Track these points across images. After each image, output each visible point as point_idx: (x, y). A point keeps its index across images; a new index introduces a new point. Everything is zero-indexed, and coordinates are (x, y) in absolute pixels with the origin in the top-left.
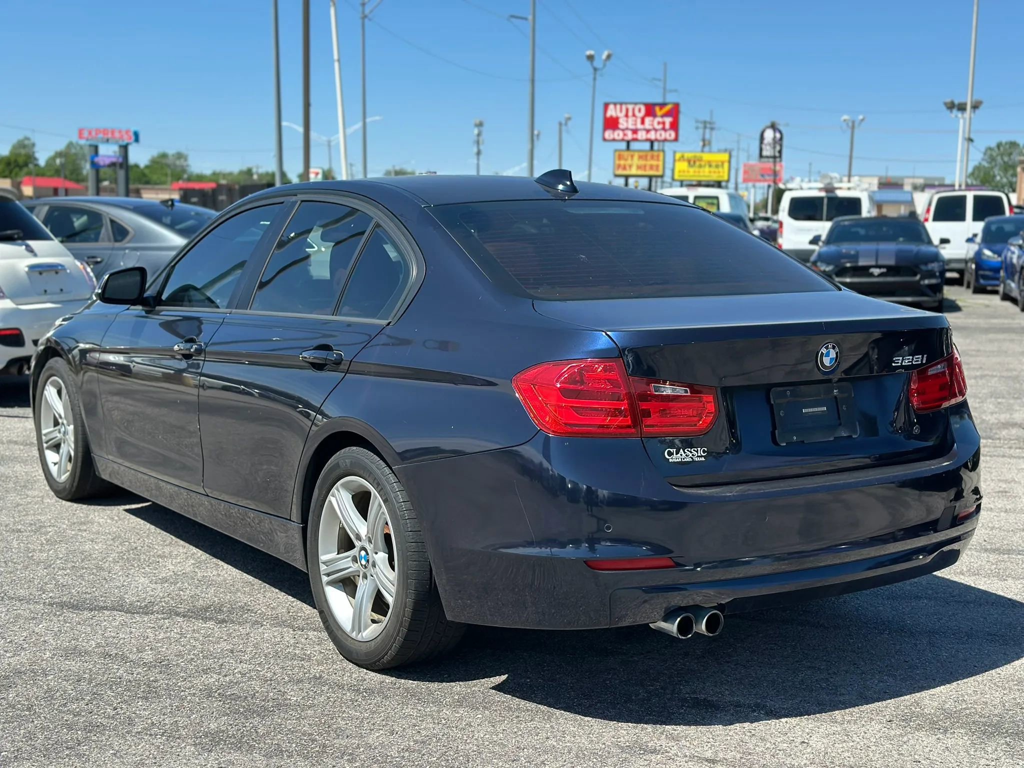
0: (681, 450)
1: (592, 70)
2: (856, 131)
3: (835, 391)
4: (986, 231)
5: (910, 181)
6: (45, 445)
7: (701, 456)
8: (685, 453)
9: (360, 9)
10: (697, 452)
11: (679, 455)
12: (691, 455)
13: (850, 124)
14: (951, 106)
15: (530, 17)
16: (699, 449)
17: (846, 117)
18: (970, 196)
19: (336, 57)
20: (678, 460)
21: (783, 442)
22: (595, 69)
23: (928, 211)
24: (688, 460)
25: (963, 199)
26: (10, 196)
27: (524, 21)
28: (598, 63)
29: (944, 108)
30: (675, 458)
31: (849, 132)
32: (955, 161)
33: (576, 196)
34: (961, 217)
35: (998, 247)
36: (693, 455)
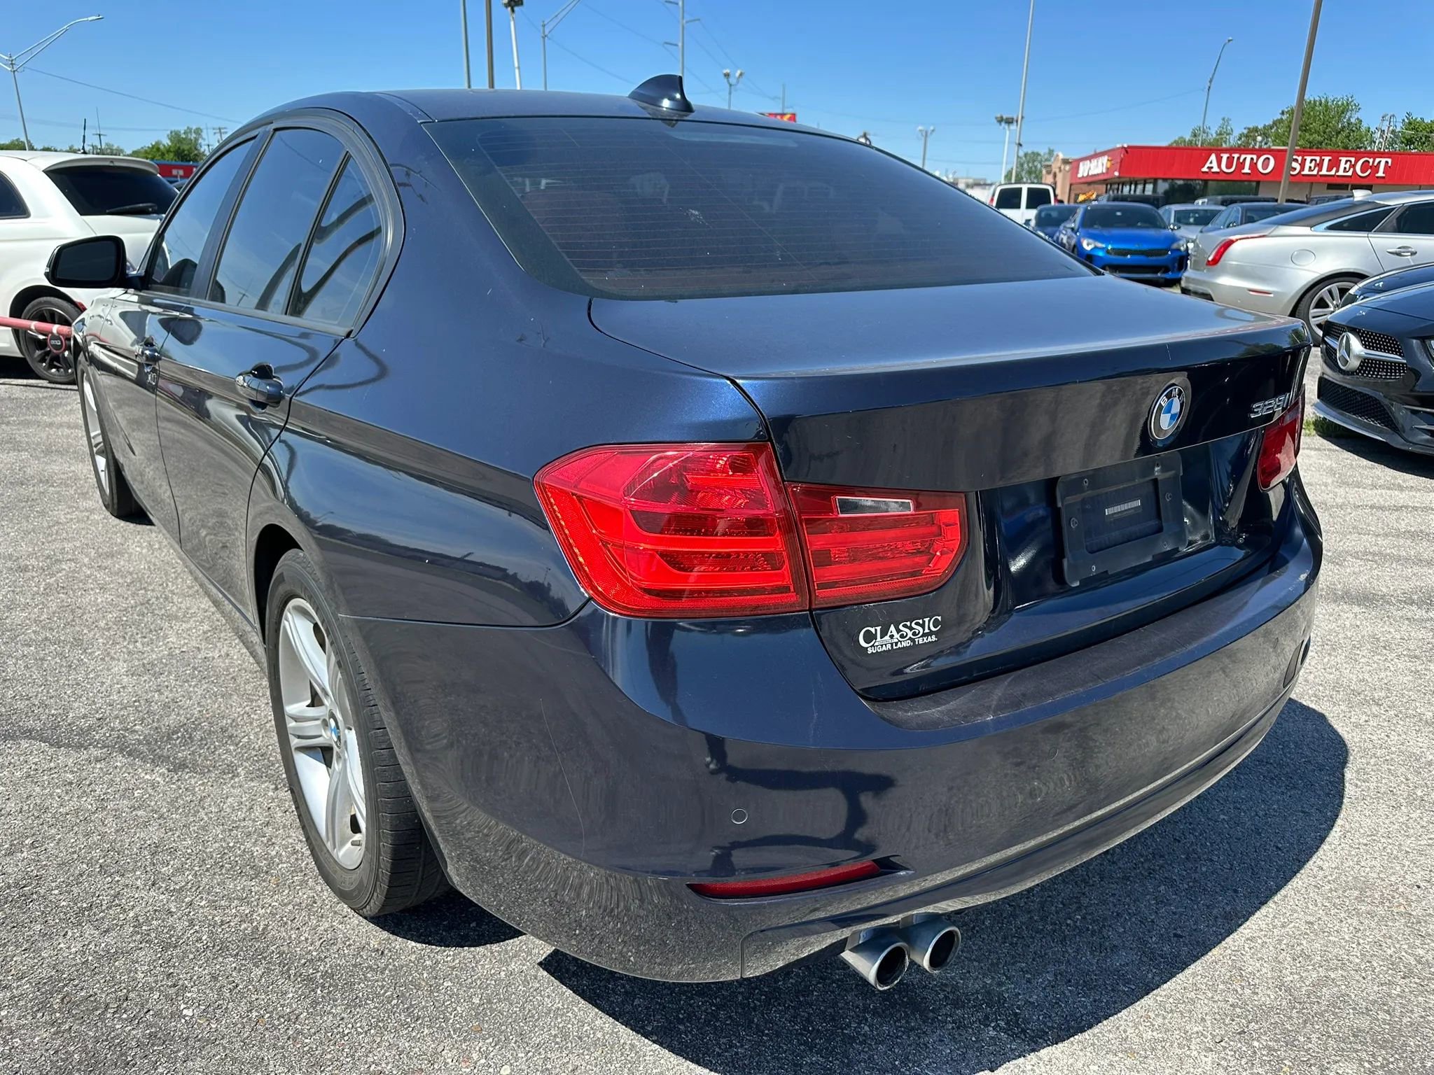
0: (892, 628)
1: (728, 86)
2: (929, 140)
3: (1156, 469)
4: (1038, 217)
5: (964, 180)
6: (95, 450)
7: (931, 633)
8: (898, 631)
9: (541, 28)
10: (923, 626)
11: (887, 638)
12: (910, 634)
13: (924, 134)
14: (1000, 120)
15: (680, 44)
16: (927, 620)
17: (920, 128)
18: (1024, 189)
19: (516, 65)
20: (884, 648)
21: (1075, 580)
22: (731, 85)
23: (992, 200)
24: (904, 644)
25: (1020, 189)
26: (151, 170)
27: (675, 47)
28: (732, 80)
29: (995, 121)
30: (882, 644)
31: (923, 139)
32: (1002, 163)
33: (691, 117)
34: (1018, 206)
35: (1050, 230)
36: (914, 634)
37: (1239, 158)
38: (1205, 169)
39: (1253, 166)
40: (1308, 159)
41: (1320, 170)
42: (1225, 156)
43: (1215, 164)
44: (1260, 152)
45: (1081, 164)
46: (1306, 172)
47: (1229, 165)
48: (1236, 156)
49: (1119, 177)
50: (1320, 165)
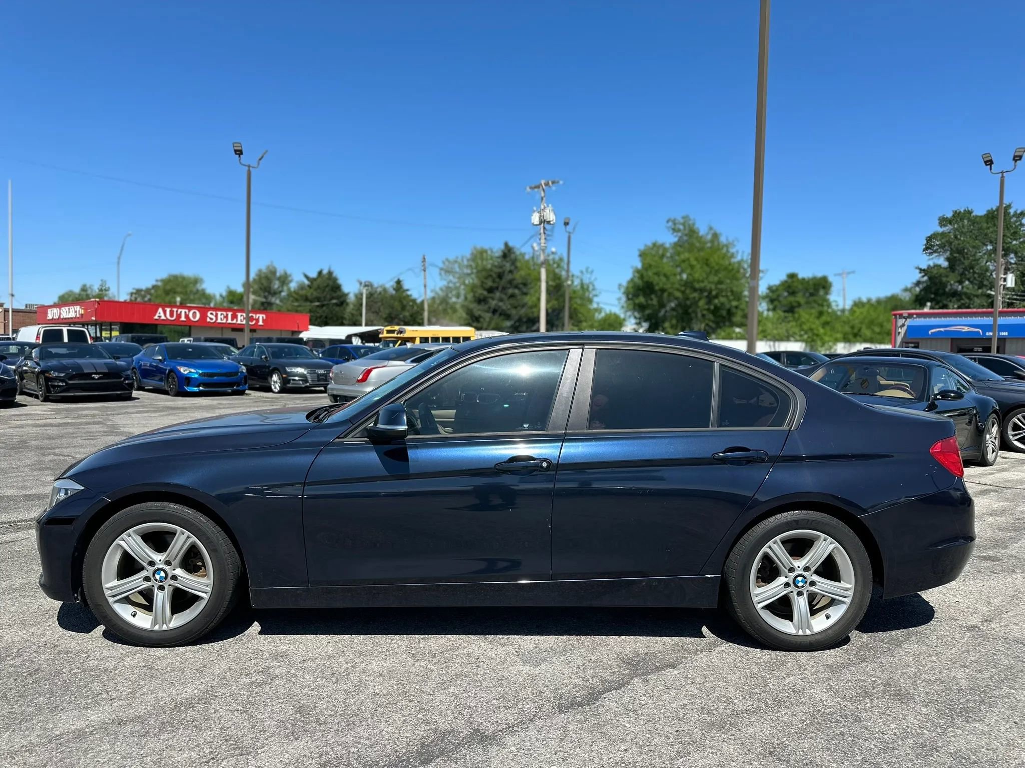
18: (65, 330)
23: (38, 338)
25: (61, 332)
37: (177, 312)
38: (156, 318)
39: (187, 316)
40: (219, 313)
41: (227, 320)
42: (168, 310)
43: (162, 315)
44: (190, 309)
45: (49, 310)
46: (219, 321)
47: (172, 315)
48: (175, 310)
49: (95, 321)
50: (226, 317)
